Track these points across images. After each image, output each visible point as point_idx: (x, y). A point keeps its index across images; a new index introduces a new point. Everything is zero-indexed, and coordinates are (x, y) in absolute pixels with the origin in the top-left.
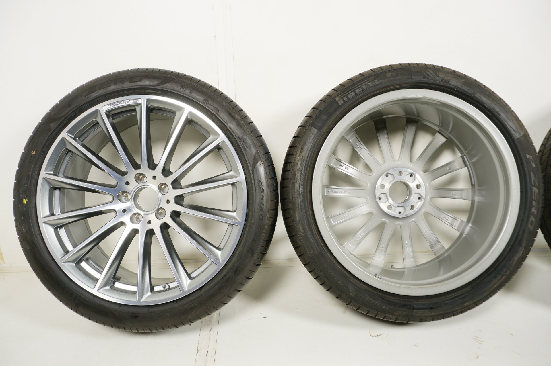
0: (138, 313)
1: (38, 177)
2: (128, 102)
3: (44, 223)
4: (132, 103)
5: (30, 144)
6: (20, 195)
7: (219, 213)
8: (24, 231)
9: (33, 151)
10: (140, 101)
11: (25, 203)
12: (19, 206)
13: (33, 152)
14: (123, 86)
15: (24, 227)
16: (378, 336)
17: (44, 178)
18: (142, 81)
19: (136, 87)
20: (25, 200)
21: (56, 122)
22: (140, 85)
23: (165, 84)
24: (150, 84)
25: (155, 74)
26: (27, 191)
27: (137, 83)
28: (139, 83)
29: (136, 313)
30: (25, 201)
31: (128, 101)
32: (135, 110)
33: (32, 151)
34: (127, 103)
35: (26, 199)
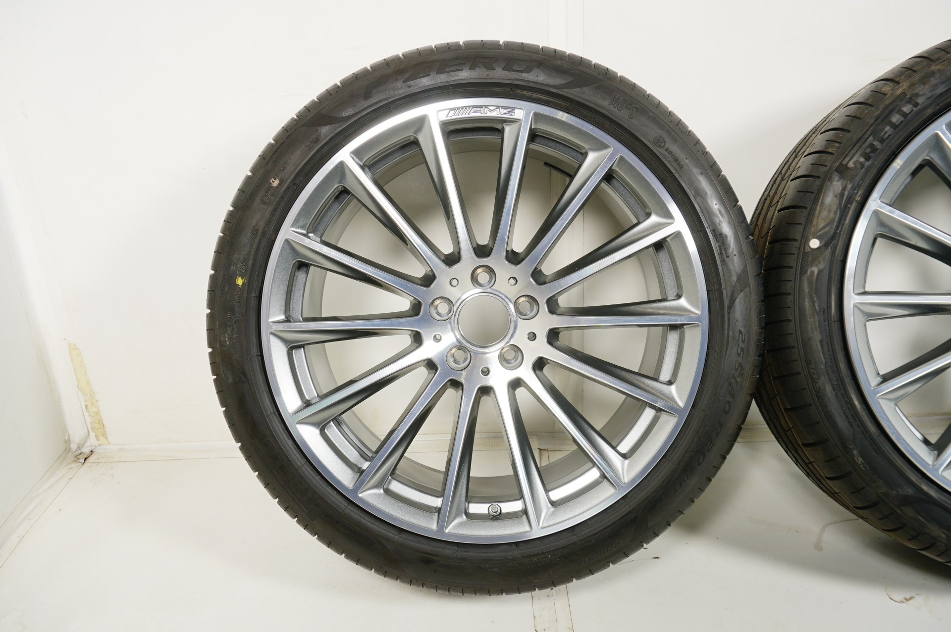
0: (436, 555)
1: (273, 236)
2: (491, 111)
3: (272, 333)
4: (499, 115)
5: (268, 161)
6: (232, 267)
7: (638, 380)
8: (228, 343)
9: (275, 179)
10: (519, 114)
11: (239, 285)
12: (226, 289)
13: (274, 182)
14: (488, 75)
15: (228, 334)
16: (906, 599)
17: (287, 241)
18: (533, 72)
19: (515, 82)
20: (240, 278)
21: (334, 125)
22: (526, 81)
23: (579, 87)
24: (549, 81)
25: (559, 62)
26: (248, 262)
27: (520, 74)
28: (525, 76)
29: (430, 554)
30: (240, 282)
31: (492, 108)
32: (501, 132)
33: (273, 179)
34: (489, 114)
35: (242, 278)
